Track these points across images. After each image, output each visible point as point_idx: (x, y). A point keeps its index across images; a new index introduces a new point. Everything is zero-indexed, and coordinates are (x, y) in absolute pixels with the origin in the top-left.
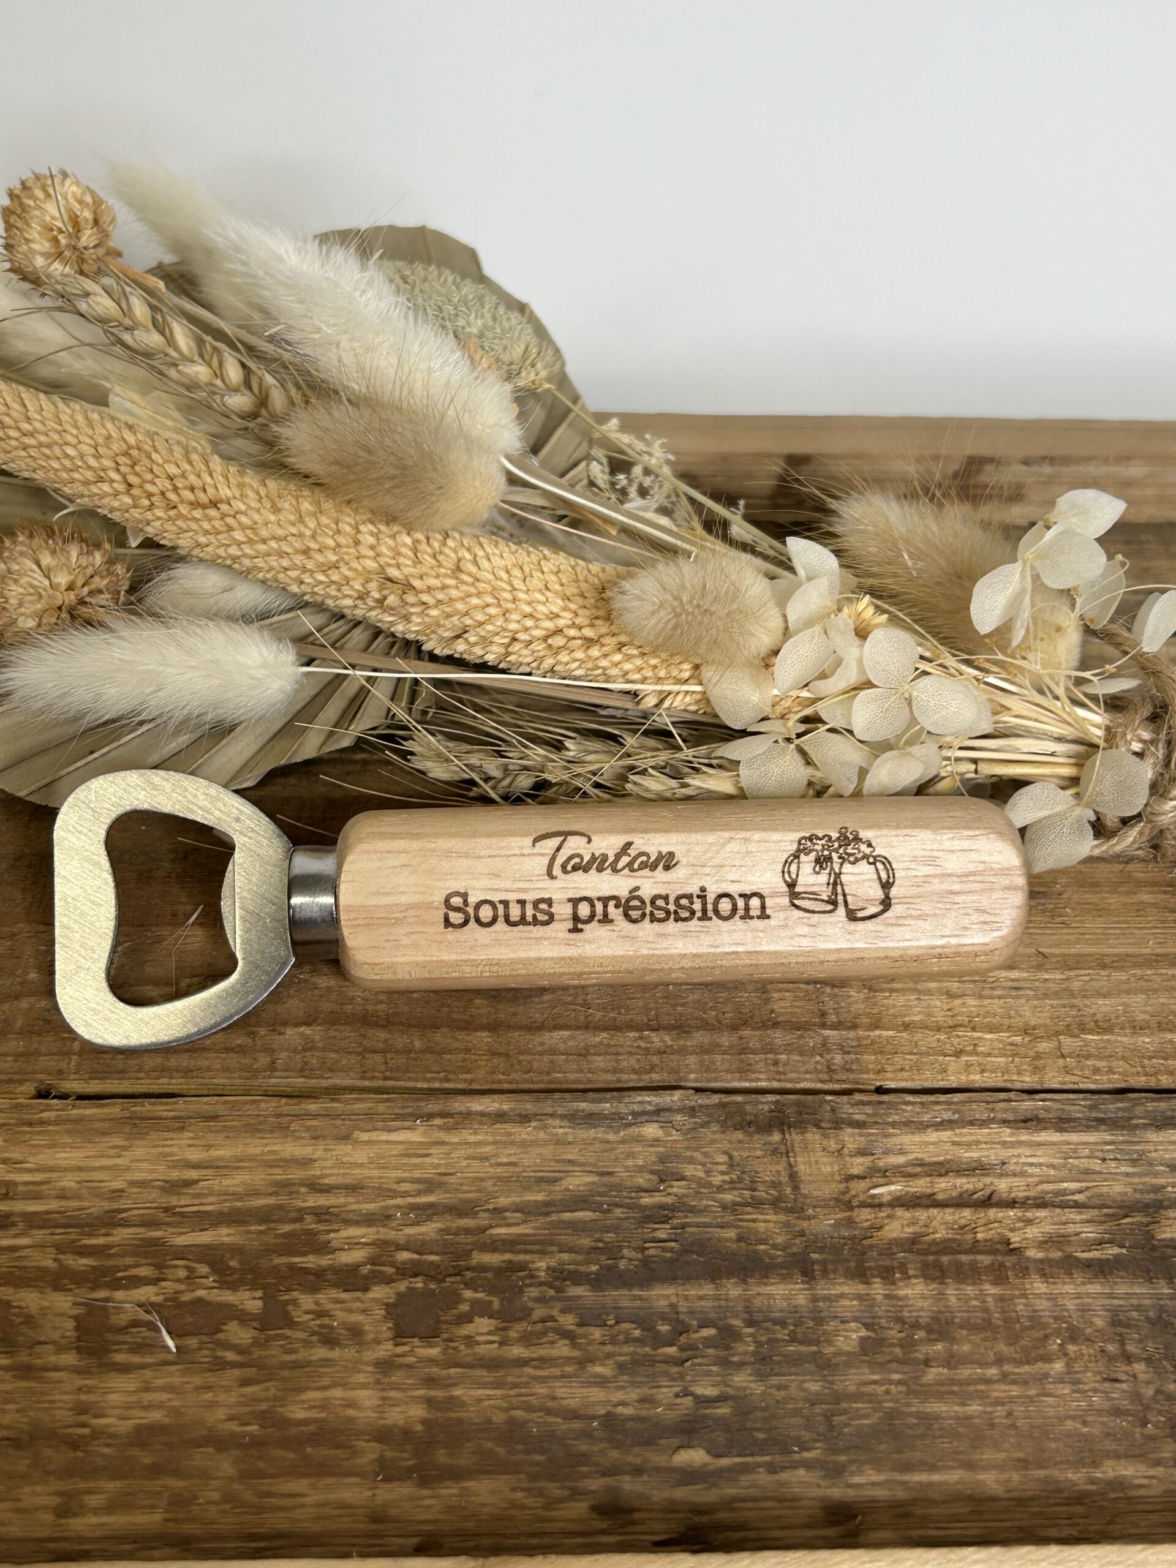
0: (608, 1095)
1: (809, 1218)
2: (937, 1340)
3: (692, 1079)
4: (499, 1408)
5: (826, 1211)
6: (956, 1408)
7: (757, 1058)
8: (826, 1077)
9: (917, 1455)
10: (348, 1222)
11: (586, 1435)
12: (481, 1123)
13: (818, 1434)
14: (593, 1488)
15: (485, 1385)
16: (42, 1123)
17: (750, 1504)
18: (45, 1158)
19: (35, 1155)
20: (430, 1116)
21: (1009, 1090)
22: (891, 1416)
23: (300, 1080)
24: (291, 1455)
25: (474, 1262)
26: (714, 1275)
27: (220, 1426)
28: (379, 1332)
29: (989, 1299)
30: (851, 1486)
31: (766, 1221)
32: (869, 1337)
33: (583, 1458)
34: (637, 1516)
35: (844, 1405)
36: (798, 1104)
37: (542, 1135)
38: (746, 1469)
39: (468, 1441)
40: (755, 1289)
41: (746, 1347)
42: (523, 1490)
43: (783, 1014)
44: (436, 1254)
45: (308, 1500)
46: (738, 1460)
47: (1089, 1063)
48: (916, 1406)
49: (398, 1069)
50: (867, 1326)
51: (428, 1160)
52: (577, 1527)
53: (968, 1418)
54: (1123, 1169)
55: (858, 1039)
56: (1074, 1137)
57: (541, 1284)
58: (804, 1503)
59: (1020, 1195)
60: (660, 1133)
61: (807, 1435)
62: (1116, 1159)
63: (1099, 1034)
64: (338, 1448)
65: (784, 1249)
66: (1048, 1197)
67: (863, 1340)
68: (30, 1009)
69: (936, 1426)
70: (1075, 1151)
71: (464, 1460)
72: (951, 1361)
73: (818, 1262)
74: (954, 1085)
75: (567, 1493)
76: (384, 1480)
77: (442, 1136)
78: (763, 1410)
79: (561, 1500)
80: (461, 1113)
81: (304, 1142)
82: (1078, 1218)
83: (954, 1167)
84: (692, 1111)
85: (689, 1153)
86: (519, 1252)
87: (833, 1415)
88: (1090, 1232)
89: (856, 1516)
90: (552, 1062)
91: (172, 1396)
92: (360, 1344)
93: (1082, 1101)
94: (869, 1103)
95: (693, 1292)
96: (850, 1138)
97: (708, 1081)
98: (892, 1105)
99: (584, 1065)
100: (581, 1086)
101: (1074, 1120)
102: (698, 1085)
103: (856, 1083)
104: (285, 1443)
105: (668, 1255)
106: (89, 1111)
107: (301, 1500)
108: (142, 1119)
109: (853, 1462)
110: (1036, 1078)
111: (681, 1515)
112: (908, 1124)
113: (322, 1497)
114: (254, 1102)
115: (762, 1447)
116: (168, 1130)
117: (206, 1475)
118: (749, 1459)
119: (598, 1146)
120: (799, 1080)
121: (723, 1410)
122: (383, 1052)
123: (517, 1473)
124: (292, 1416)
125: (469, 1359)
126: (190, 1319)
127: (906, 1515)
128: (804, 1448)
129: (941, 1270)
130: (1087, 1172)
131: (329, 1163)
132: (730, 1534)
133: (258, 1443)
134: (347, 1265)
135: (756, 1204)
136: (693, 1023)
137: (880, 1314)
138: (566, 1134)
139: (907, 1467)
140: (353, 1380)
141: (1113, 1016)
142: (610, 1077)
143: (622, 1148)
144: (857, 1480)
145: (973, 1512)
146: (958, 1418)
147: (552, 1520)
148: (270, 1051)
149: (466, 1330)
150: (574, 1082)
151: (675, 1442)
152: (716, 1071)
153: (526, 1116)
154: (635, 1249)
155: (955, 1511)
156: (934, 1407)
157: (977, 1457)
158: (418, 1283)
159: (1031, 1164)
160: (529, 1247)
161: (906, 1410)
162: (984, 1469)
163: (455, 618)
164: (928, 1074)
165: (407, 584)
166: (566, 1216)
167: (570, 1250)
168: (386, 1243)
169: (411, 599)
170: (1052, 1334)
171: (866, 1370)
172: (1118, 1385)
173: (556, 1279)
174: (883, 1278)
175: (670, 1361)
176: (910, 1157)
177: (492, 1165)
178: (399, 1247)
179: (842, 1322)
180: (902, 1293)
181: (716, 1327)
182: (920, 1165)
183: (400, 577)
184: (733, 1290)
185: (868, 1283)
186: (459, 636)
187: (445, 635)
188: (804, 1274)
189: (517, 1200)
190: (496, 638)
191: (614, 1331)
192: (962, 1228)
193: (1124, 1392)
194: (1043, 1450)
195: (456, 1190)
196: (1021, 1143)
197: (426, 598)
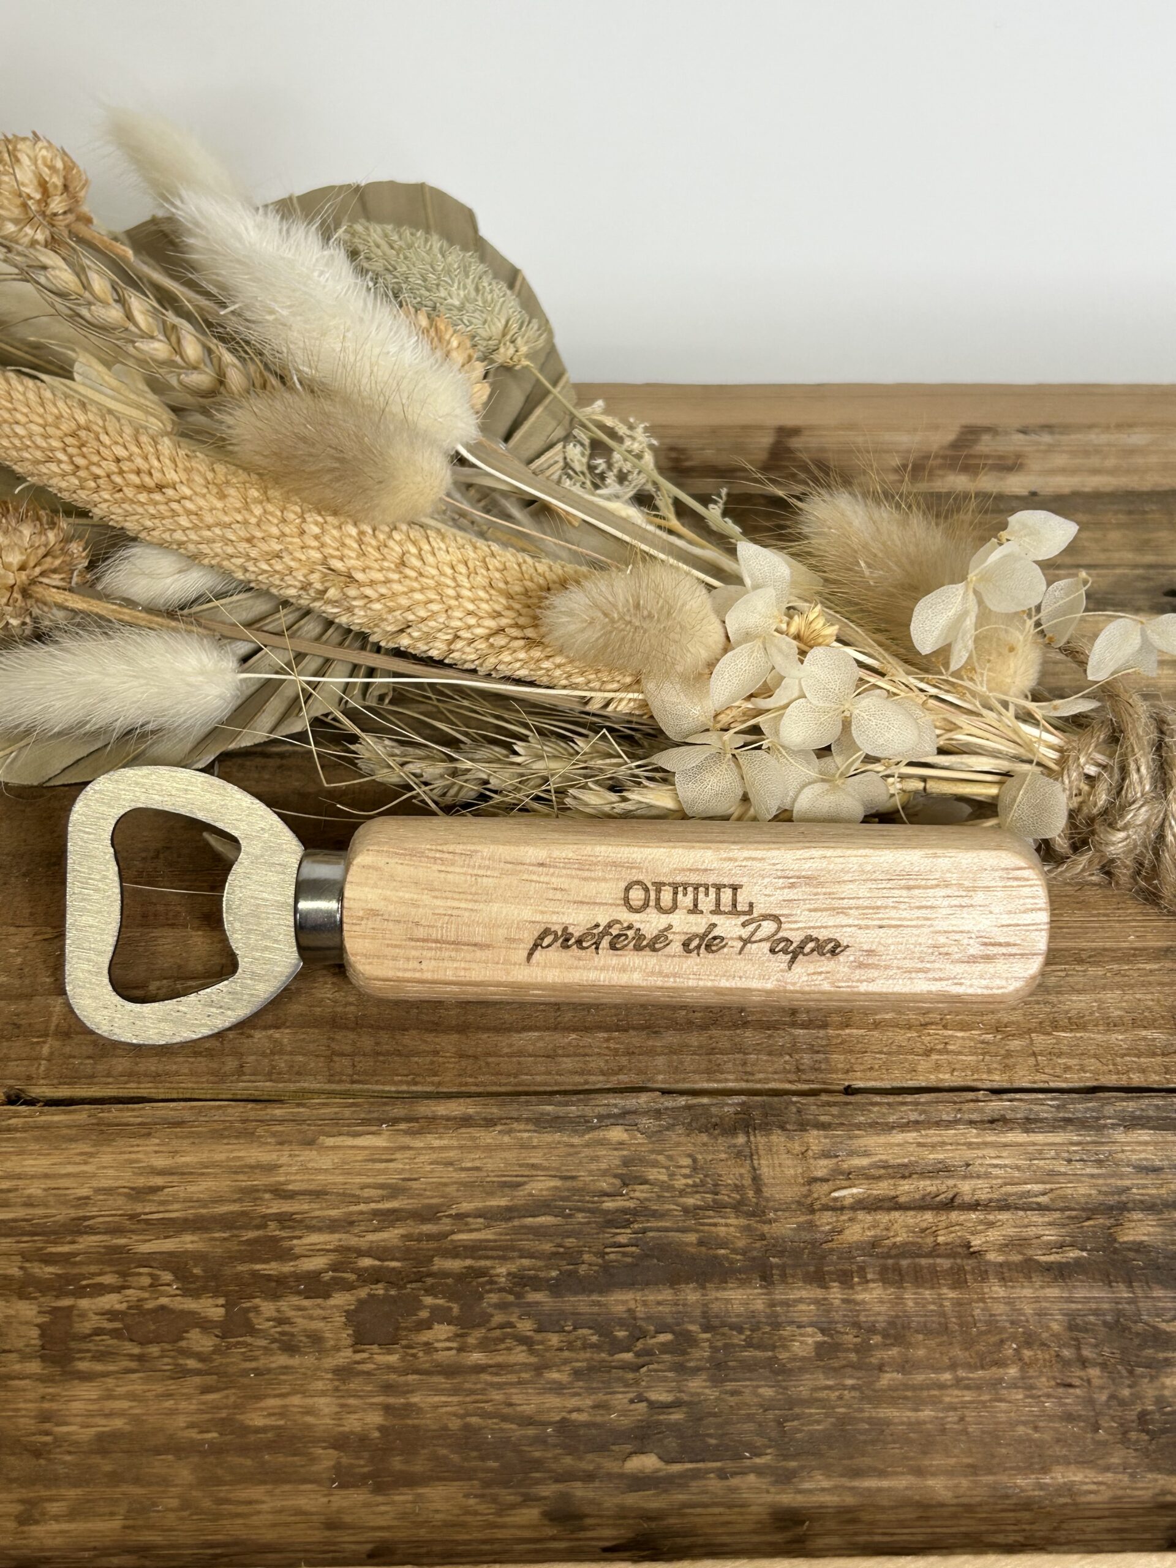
0: (574, 1098)
1: (770, 1222)
2: (892, 1345)
3: (660, 1081)
4: (456, 1415)
5: (787, 1214)
6: (909, 1414)
7: (726, 1058)
8: (794, 1077)
9: (867, 1461)
10: (311, 1229)
11: (541, 1441)
12: (446, 1127)
13: (770, 1440)
14: (546, 1494)
15: (441, 1392)
17: (698, 1510)
20: (395, 1121)
21: (979, 1090)
22: (843, 1422)
23: (268, 1084)
24: (249, 1462)
25: (435, 1268)
26: (674, 1281)
27: (180, 1434)
28: (339, 1339)
29: (947, 1303)
30: (801, 1492)
31: (726, 1225)
32: (825, 1342)
33: (537, 1464)
34: (588, 1522)
35: (797, 1410)
36: (763, 1106)
37: (506, 1139)
38: (697, 1475)
39: (424, 1447)
40: (714, 1294)
41: (700, 1354)
42: (476, 1496)
43: (753, 1013)
44: (397, 1260)
45: (266, 1507)
46: (691, 1466)
47: (1060, 1061)
48: (869, 1411)
49: (366, 1072)
50: (823, 1331)
51: (392, 1165)
52: (528, 1534)
53: (919, 1423)
54: (1088, 1171)
55: (828, 1038)
56: (1040, 1138)
57: (501, 1290)
58: (754, 1509)
59: (983, 1197)
60: (625, 1136)
61: (759, 1441)
62: (1082, 1160)
63: (1071, 1031)
64: (295, 1454)
65: (744, 1253)
66: (1011, 1200)
67: (819, 1346)
69: (888, 1431)
70: (1041, 1152)
71: (419, 1466)
72: (905, 1366)
73: (777, 1266)
74: (923, 1085)
75: (520, 1499)
76: (340, 1487)
77: (407, 1140)
78: (715, 1415)
79: (513, 1506)
80: (426, 1118)
81: (268, 1148)
82: (1040, 1220)
83: (918, 1169)
84: (658, 1114)
85: (653, 1156)
86: (480, 1258)
87: (786, 1421)
88: (1051, 1235)
89: (803, 1522)
90: (520, 1063)
91: (133, 1404)
92: (320, 1351)
93: (1051, 1102)
94: (835, 1104)
95: (651, 1298)
96: (815, 1140)
97: (676, 1081)
98: (857, 1106)
99: (553, 1068)
100: (549, 1088)
101: (1041, 1120)
102: (666, 1086)
103: (824, 1083)
104: (244, 1450)
105: (629, 1260)
106: (57, 1117)
107: (257, 1507)
108: (109, 1125)
109: (803, 1468)
110: (1005, 1077)
111: (631, 1521)
112: (873, 1125)
113: (279, 1504)
114: (220, 1107)
115: (715, 1453)
116: (134, 1136)
117: (165, 1482)
118: (700, 1465)
119: (563, 1150)
120: (767, 1080)
121: (677, 1416)
122: (352, 1055)
123: (471, 1479)
124: (251, 1423)
125: (427, 1366)
126: (153, 1327)
127: (854, 1521)
128: (755, 1455)
129: (900, 1274)
130: (1052, 1173)
131: (295, 1169)
132: (678, 1540)
133: (217, 1450)
134: (309, 1272)
135: (718, 1207)
136: (660, 1022)
137: (837, 1318)
138: (530, 1138)
139: (857, 1473)
140: (312, 1386)
141: (1087, 1013)
142: (578, 1079)
143: (587, 1152)
144: (806, 1485)
145: (920, 1518)
146: (910, 1424)
147: (506, 1526)
148: (238, 1054)
149: (425, 1336)
150: (540, 1084)
151: (629, 1448)
152: (685, 1071)
153: (492, 1120)
154: (595, 1254)
155: (903, 1517)
156: (887, 1412)
157: (927, 1463)
158: (380, 1290)
159: (996, 1166)
160: (490, 1253)
161: (858, 1415)
162: (933, 1475)
163: (398, 613)
164: (897, 1073)
165: (350, 577)
166: (529, 1221)
167: (531, 1256)
168: (348, 1249)
169: (352, 592)
170: (1007, 1339)
171: (821, 1376)
172: (1071, 1391)
173: (515, 1284)
174: (841, 1283)
175: (626, 1367)
176: (876, 1159)
177: (456, 1170)
178: (361, 1253)
179: (799, 1327)
180: (859, 1297)
181: (673, 1332)
182: (884, 1167)
183: (344, 569)
184: (691, 1295)
185: (827, 1288)
186: (402, 631)
187: (389, 628)
188: (763, 1278)
189: (480, 1205)
190: (439, 635)
191: (572, 1337)
192: (923, 1231)
193: (1077, 1397)
194: (993, 1456)
195: (419, 1195)
196: (986, 1144)
197: (368, 591)
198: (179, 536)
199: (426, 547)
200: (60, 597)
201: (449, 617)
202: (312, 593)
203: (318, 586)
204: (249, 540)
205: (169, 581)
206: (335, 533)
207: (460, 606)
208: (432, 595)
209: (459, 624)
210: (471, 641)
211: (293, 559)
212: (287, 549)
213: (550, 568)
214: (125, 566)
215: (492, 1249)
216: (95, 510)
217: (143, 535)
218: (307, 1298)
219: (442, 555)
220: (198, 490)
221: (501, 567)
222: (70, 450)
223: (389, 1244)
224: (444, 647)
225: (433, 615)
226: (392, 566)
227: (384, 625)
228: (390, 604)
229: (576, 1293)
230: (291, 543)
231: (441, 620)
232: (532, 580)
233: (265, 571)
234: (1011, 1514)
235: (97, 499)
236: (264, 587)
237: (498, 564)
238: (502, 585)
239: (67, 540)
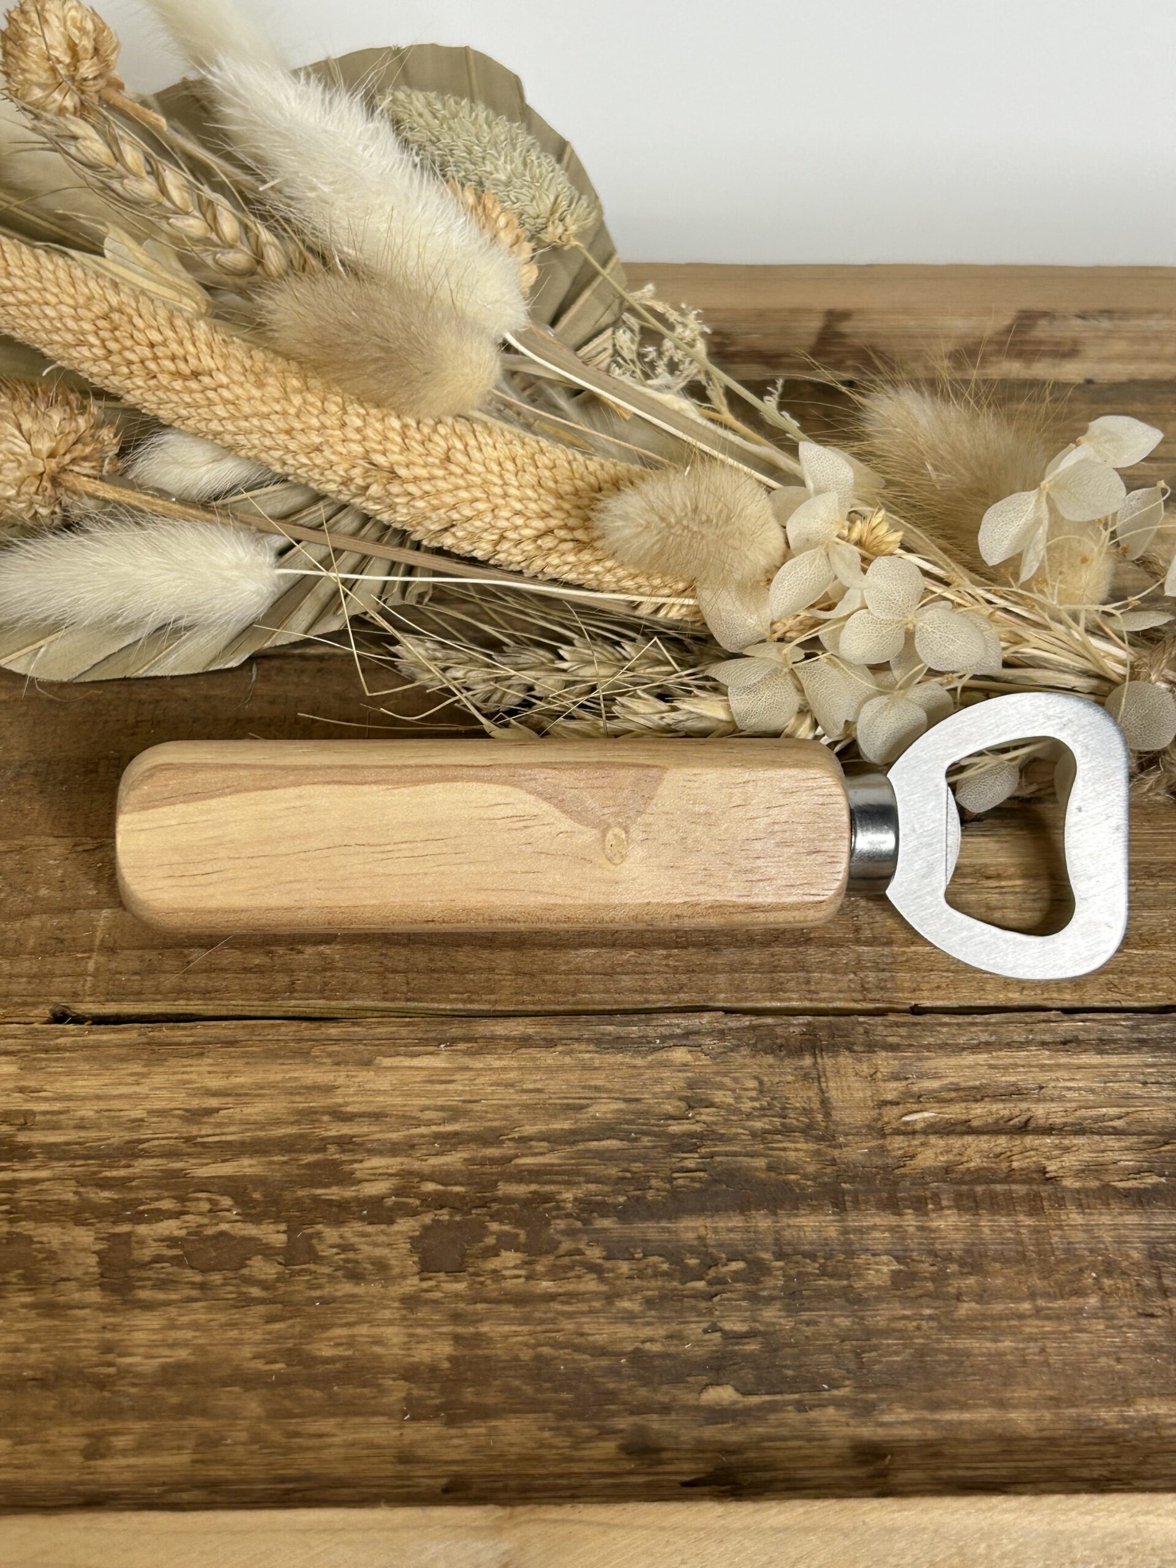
0: (635, 1018)
1: (840, 1146)
2: (970, 1273)
3: (722, 1000)
4: (527, 1345)
5: (857, 1139)
6: (988, 1345)
7: (788, 976)
8: (859, 996)
9: (948, 1393)
10: (372, 1152)
11: (615, 1372)
12: (505, 1048)
13: (848, 1371)
14: (621, 1427)
15: (511, 1321)
16: (58, 1049)
17: (778, 1444)
18: (63, 1085)
19: (51, 1082)
20: (453, 1041)
21: (1050, 1009)
22: (921, 1353)
23: (321, 1002)
24: (318, 1394)
25: (500, 1193)
26: (743, 1207)
27: (246, 1365)
28: (404, 1267)
29: (1024, 1231)
30: (882, 1425)
31: (796, 1150)
32: (900, 1271)
33: (612, 1396)
34: (665, 1455)
35: (874, 1341)
36: (830, 1026)
37: (567, 1060)
38: (774, 1407)
39: (495, 1379)
40: (785, 1221)
41: (774, 1283)
42: (551, 1429)
43: (815, 930)
44: (461, 1184)
45: (337, 1440)
46: (768, 1398)
47: (1131, 979)
49: (420, 990)
50: (898, 1259)
51: (451, 1087)
52: (605, 1468)
53: (1000, 1354)
54: (1164, 1094)
55: (895, 955)
56: (1114, 1060)
58: (834, 1442)
59: (1058, 1121)
60: (689, 1058)
61: (837, 1373)
62: (1157, 1083)
63: (1143, 948)
64: (364, 1386)
65: (814, 1179)
66: (1086, 1124)
67: (895, 1274)
68: (42, 928)
69: (967, 1363)
70: (1115, 1074)
71: (491, 1398)
72: (982, 1296)
73: (849, 1192)
74: (992, 1004)
75: (596, 1432)
76: (412, 1419)
77: (467, 1061)
78: (791, 1346)
79: (589, 1439)
80: (484, 1037)
81: (325, 1068)
82: (1117, 1145)
83: (990, 1092)
84: (722, 1034)
85: (718, 1079)
86: (546, 1183)
87: (864, 1352)
88: (1128, 1160)
89: (885, 1456)
90: (577, 981)
91: (197, 1334)
92: (386, 1279)
93: (1124, 1022)
94: (904, 1024)
95: (722, 1224)
96: (885, 1062)
97: (739, 1000)
98: (925, 1026)
99: (612, 986)
100: (608, 1007)
101: (1115, 1041)
102: (728, 1005)
103: (890, 1002)
104: (312, 1381)
105: (698, 1185)
106: (107, 1036)
107: (328, 1440)
108: (160, 1044)
109: (882, 1400)
110: (1076, 996)
111: (709, 1455)
112: (943, 1046)
113: (351, 1437)
114: (273, 1026)
115: (792, 1385)
116: (188, 1056)
117: (233, 1415)
118: (778, 1397)
119: (625, 1072)
120: (832, 1000)
121: (752, 1347)
122: (405, 972)
123: (545, 1411)
124: (318, 1353)
125: (495, 1294)
126: (214, 1254)
127: (937, 1455)
128: (833, 1387)
129: (975, 1201)
130: (1127, 1096)
131: (352, 1090)
132: (758, 1474)
133: (284, 1381)
134: (371, 1197)
135: (786, 1131)
136: (722, 939)
137: (912, 1246)
138: (592, 1059)
139: (938, 1406)
140: (380, 1315)
141: (1158, 929)
142: (638, 997)
143: (650, 1073)
144: (887, 1418)
145: (1003, 1452)
146: (990, 1355)
147: (582, 1460)
148: (288, 970)
149: (493, 1264)
150: (600, 1003)
151: (704, 1379)
152: (746, 990)
153: (552, 1040)
154: (662, 1179)
155: (985, 1450)
156: (965, 1343)
157: (1009, 1395)
158: (444, 1215)
159: (1069, 1089)
160: (555, 1178)
161: (936, 1346)
162: (1015, 1407)
163: (442, 511)
164: (965, 992)
165: (393, 472)
166: (594, 1145)
167: (597, 1181)
168: (411, 1173)
169: (395, 489)
170: (1087, 1268)
171: (898, 1305)
172: (1153, 1321)
173: (583, 1210)
174: (915, 1209)
175: (697, 1295)
176: (945, 1081)
177: (517, 1092)
178: (424, 1178)
179: (874, 1255)
180: (935, 1224)
181: (744, 1260)
182: (955, 1090)
183: (386, 464)
184: (763, 1222)
185: (900, 1214)
186: (446, 530)
187: (432, 527)
188: (835, 1205)
189: (544, 1128)
190: (485, 535)
191: (642, 1265)
192: (998, 1156)
193: (1159, 1327)
194: (1076, 1388)
195: (481, 1118)
196: (1059, 1066)
197: (412, 488)
198: (215, 426)
199: (472, 442)
200: (92, 486)
201: (495, 517)
202: (353, 488)
203: (360, 481)
204: (289, 432)
205: (203, 469)
206: (378, 426)
207: (507, 505)
208: (479, 494)
209: (505, 524)
210: (518, 543)
211: (334, 453)
212: (327, 442)
213: (602, 466)
214: (157, 455)
215: (557, 1173)
216: (128, 397)
217: (177, 424)
218: (370, 1224)
219: (489, 451)
220: (236, 377)
221: (551, 465)
222: (102, 333)
223: (452, 1168)
224: (489, 547)
225: (479, 514)
226: (437, 461)
227: (427, 523)
228: (435, 502)
229: (644, 1219)
230: (332, 436)
231: (487, 520)
232: (582, 479)
233: (305, 465)
234: (1096, 1448)
235: (131, 386)
236: (303, 481)
237: (547, 461)
238: (551, 484)
239: (98, 425)
